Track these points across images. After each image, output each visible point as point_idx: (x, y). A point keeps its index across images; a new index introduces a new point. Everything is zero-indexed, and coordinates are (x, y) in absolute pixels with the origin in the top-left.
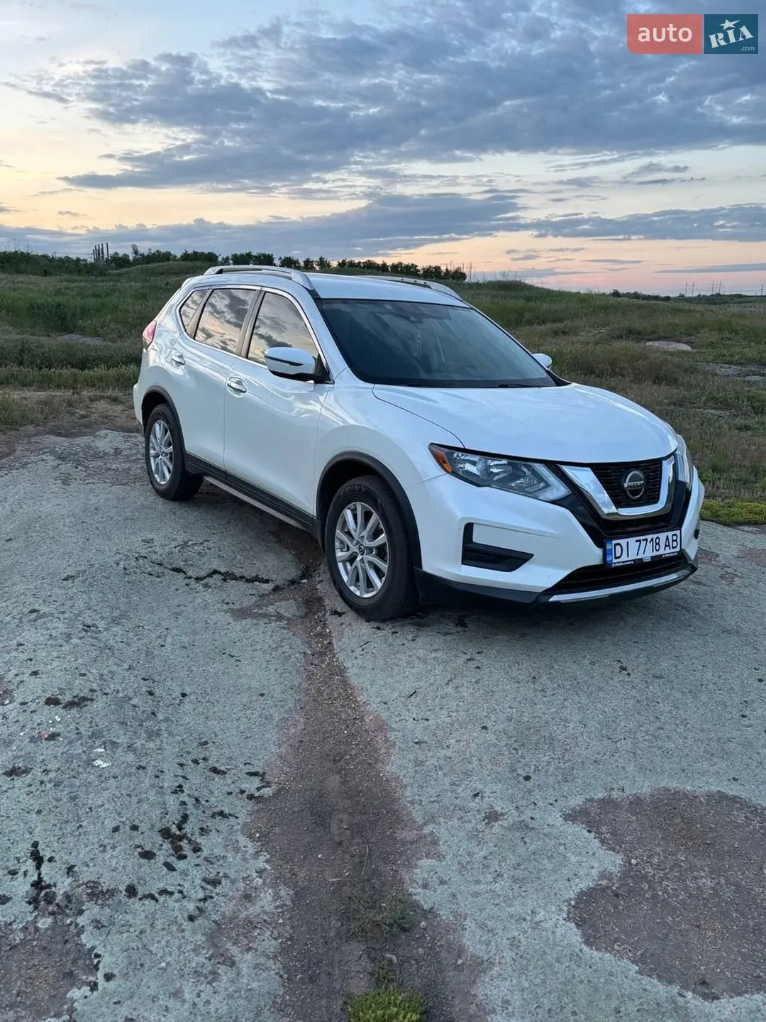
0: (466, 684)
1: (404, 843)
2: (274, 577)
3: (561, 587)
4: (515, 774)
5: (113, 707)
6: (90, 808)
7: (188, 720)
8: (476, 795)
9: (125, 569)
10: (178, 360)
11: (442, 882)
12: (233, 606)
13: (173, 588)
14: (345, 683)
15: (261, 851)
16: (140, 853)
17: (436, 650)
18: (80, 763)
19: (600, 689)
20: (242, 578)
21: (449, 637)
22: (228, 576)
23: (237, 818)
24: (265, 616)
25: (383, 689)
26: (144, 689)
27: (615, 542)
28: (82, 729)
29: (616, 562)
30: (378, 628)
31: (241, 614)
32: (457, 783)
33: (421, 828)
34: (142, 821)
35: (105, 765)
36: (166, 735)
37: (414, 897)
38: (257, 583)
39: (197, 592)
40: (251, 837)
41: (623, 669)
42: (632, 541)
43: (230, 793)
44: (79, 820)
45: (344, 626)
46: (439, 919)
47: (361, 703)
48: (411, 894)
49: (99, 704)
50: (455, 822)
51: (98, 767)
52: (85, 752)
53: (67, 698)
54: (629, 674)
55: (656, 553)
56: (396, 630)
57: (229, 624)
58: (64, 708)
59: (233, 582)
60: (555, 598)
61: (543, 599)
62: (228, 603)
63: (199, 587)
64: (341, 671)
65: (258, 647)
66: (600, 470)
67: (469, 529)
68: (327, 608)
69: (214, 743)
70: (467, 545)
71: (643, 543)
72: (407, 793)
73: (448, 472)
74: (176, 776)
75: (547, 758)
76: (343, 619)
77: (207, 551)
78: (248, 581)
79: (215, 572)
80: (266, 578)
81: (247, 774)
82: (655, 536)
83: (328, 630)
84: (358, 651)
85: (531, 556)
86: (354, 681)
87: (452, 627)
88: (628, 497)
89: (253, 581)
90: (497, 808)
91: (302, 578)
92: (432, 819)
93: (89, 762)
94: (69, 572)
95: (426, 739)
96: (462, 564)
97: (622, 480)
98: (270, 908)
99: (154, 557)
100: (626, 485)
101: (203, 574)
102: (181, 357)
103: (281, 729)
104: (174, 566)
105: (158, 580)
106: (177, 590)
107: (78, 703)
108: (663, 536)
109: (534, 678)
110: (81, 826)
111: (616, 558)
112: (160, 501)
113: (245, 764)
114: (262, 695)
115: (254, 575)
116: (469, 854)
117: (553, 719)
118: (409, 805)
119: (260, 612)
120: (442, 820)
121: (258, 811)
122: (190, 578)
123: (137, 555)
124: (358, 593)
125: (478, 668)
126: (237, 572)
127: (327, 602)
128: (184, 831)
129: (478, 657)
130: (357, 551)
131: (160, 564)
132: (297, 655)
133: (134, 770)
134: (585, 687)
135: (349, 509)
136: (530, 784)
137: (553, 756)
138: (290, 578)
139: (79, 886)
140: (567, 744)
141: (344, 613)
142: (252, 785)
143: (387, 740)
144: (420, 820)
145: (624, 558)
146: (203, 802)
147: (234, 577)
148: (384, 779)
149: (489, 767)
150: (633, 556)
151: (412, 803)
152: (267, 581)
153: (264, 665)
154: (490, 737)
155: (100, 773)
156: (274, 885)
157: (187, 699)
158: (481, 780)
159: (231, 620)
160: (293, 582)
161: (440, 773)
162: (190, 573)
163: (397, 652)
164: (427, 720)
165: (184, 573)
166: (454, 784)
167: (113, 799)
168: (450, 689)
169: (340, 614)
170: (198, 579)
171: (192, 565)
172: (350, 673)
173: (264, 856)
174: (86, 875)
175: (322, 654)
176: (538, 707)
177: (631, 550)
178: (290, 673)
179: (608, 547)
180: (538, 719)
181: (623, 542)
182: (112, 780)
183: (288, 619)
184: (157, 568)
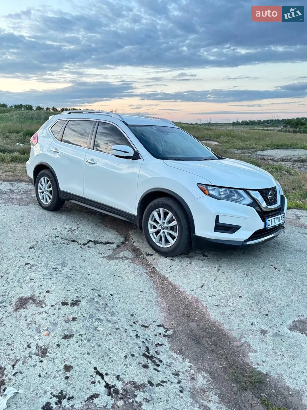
0: (223, 280)
1: (238, 347)
2: (114, 241)
3: (251, 238)
4: (261, 314)
5: (90, 303)
6: (109, 349)
7: (120, 306)
8: (252, 324)
9: (53, 242)
10: (55, 151)
11: (264, 362)
12: (104, 255)
13: (76, 249)
14: (171, 284)
15: (184, 358)
16: (142, 366)
17: (203, 267)
18: (93, 330)
19: (272, 277)
20: (102, 243)
21: (204, 261)
22: (96, 242)
23: (165, 345)
24: (121, 258)
25: (189, 285)
26: (96, 294)
27: (268, 219)
28: (85, 315)
29: (269, 227)
30: (172, 260)
31: (110, 258)
32: (242, 320)
33: (240, 340)
34: (134, 352)
35: (102, 330)
36: (117, 313)
37: (257, 369)
38: (109, 244)
39: (86, 250)
40: (176, 353)
41: (276, 268)
42: (272, 218)
43: (156, 335)
44: (108, 355)
45: (156, 260)
46: (271, 377)
47: (183, 292)
48: (255, 368)
49: (83, 303)
50: (251, 336)
51: (100, 330)
52: (91, 325)
53: (69, 301)
54: (279, 270)
55: (279, 223)
56: (181, 260)
57: (108, 263)
58: (71, 306)
59: (98, 245)
60: (248, 243)
61: (245, 244)
62: (101, 254)
63: (86, 247)
64: (166, 279)
65: (127, 271)
66: (261, 191)
67: (217, 217)
68: (143, 253)
69: (135, 314)
70: (217, 224)
71: (275, 219)
72: (225, 326)
73: (207, 195)
74: (133, 331)
75: (270, 306)
76: (153, 257)
77: (82, 232)
78: (104, 244)
79: (90, 241)
80: (112, 242)
81: (157, 326)
82: (278, 216)
83: (150, 262)
84: (169, 270)
85: (241, 226)
86: (174, 282)
87: (202, 257)
88: (269, 202)
89: (107, 244)
90: (263, 329)
91: (126, 241)
92: (241, 336)
93: (96, 329)
94: (30, 245)
95: (219, 304)
96: (215, 231)
97: (267, 195)
98: (205, 382)
99: (62, 236)
100: (268, 197)
101: (85, 242)
102: (56, 149)
103: (158, 305)
104: (72, 239)
105: (68, 246)
106: (77, 250)
107: (75, 303)
108: (280, 216)
109: (247, 275)
110: (110, 358)
111: (269, 226)
112: (46, 212)
113: (153, 322)
114: (142, 292)
115: (106, 241)
116: (266, 348)
117: (263, 290)
118: (229, 331)
119: (117, 256)
120: (246, 336)
121: (171, 341)
122: (80, 244)
123: (54, 236)
124: (161, 246)
125: (223, 273)
126: (99, 240)
127: (142, 250)
128: (151, 354)
129: (221, 269)
130: (161, 229)
131: (66, 239)
132: (144, 274)
133: (115, 330)
134: (267, 277)
135: (156, 211)
136: (269, 317)
137: (272, 305)
138: (121, 241)
139: (127, 384)
140: (274, 300)
141: (153, 255)
142: (162, 330)
143: (203, 306)
144: (238, 337)
145: (271, 226)
146: (149, 340)
147: (98, 243)
148: (212, 322)
149: (251, 312)
150: (273, 225)
151: (229, 330)
152: (113, 243)
153: (134, 279)
154: (244, 300)
155: (102, 333)
156: (200, 372)
157: (114, 297)
158: (250, 318)
159: (108, 261)
160: (123, 243)
161: (233, 317)
162: (80, 242)
163: (186, 269)
164: (215, 296)
165: (77, 242)
166: (241, 321)
167: (116, 344)
168: (217, 283)
169: (151, 255)
170: (84, 244)
171: (79, 239)
172: (170, 279)
173: (187, 361)
174: (127, 379)
175: (154, 272)
176: (255, 286)
177: (273, 222)
178: (146, 281)
179: (266, 222)
180: (258, 292)
181: (270, 219)
182: (109, 336)
183: (130, 259)
184: (65, 241)
